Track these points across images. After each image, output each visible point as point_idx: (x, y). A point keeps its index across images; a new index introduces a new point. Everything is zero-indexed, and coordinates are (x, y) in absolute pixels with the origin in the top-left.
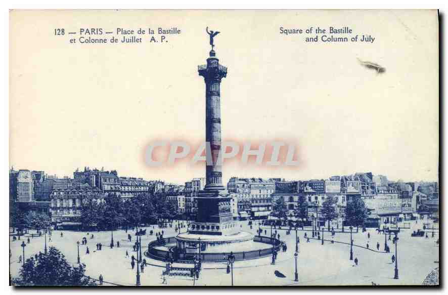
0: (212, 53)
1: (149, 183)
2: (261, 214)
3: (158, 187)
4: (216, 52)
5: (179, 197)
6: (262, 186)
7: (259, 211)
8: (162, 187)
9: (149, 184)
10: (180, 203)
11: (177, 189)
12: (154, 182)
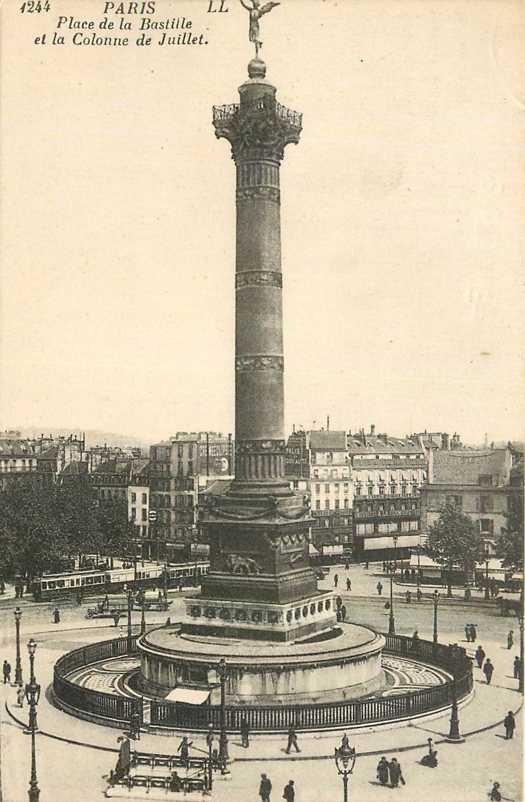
0: (256, 71)
1: (40, 443)
2: (385, 543)
3: (67, 456)
4: (267, 65)
5: (132, 489)
6: (390, 457)
7: (376, 534)
8: (78, 457)
9: (37, 449)
10: (134, 510)
11: (124, 465)
12: (56, 442)
